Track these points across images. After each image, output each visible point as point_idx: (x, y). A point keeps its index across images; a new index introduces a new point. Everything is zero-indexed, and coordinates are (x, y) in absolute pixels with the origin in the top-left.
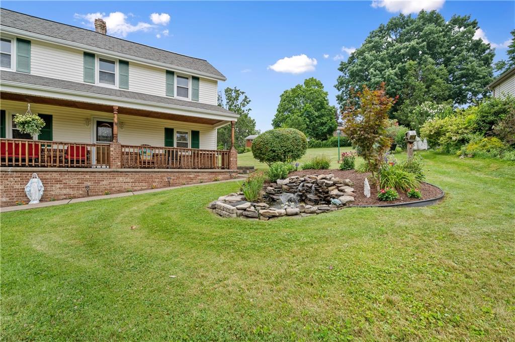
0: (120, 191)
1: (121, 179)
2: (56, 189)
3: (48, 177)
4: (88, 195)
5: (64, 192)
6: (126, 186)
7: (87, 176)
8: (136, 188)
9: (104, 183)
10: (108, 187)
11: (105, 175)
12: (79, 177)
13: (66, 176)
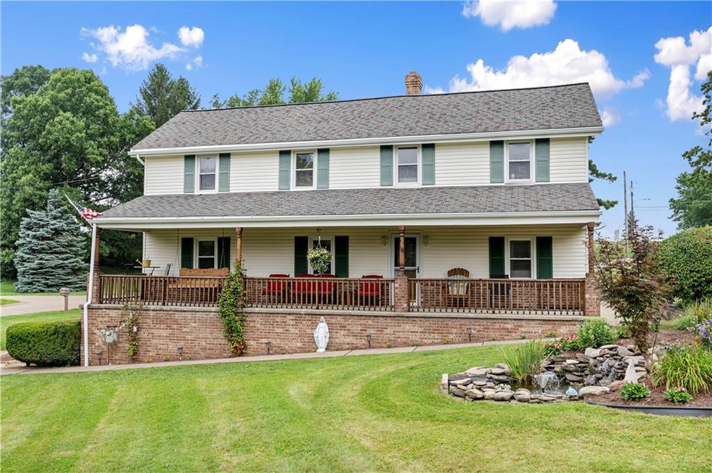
0: (406, 344)
1: (407, 327)
2: (341, 337)
3: (333, 321)
4: (370, 347)
5: (348, 340)
6: (413, 337)
7: (370, 322)
8: (425, 341)
9: (388, 331)
10: (392, 337)
11: (389, 320)
12: (362, 322)
13: (350, 321)
